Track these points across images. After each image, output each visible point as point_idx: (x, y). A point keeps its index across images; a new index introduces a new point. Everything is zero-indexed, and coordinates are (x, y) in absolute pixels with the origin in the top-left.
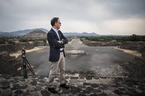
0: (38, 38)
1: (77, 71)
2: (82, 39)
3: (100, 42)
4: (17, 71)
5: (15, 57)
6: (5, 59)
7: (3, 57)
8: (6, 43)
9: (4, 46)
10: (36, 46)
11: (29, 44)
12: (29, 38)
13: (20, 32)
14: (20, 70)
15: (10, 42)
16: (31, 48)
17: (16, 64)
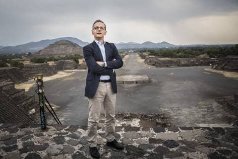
0: (63, 54)
1: (135, 113)
2: (144, 54)
3: (176, 59)
4: (28, 116)
5: (24, 90)
6: (7, 94)
7: (5, 91)
8: (9, 65)
9: (5, 70)
10: (61, 69)
11: (47, 65)
12: (49, 55)
13: (33, 44)
14: (34, 114)
15: (16, 64)
16: (52, 72)
17: (25, 102)
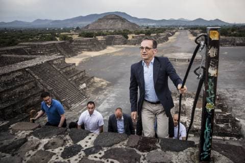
0: (111, 29)
4: (79, 90)
5: (74, 64)
6: (58, 68)
7: (55, 64)
8: (58, 39)
9: (54, 44)
10: (110, 44)
11: (97, 41)
12: (97, 30)
13: (81, 18)
14: (85, 89)
15: (65, 38)
16: (101, 48)
17: (76, 76)
